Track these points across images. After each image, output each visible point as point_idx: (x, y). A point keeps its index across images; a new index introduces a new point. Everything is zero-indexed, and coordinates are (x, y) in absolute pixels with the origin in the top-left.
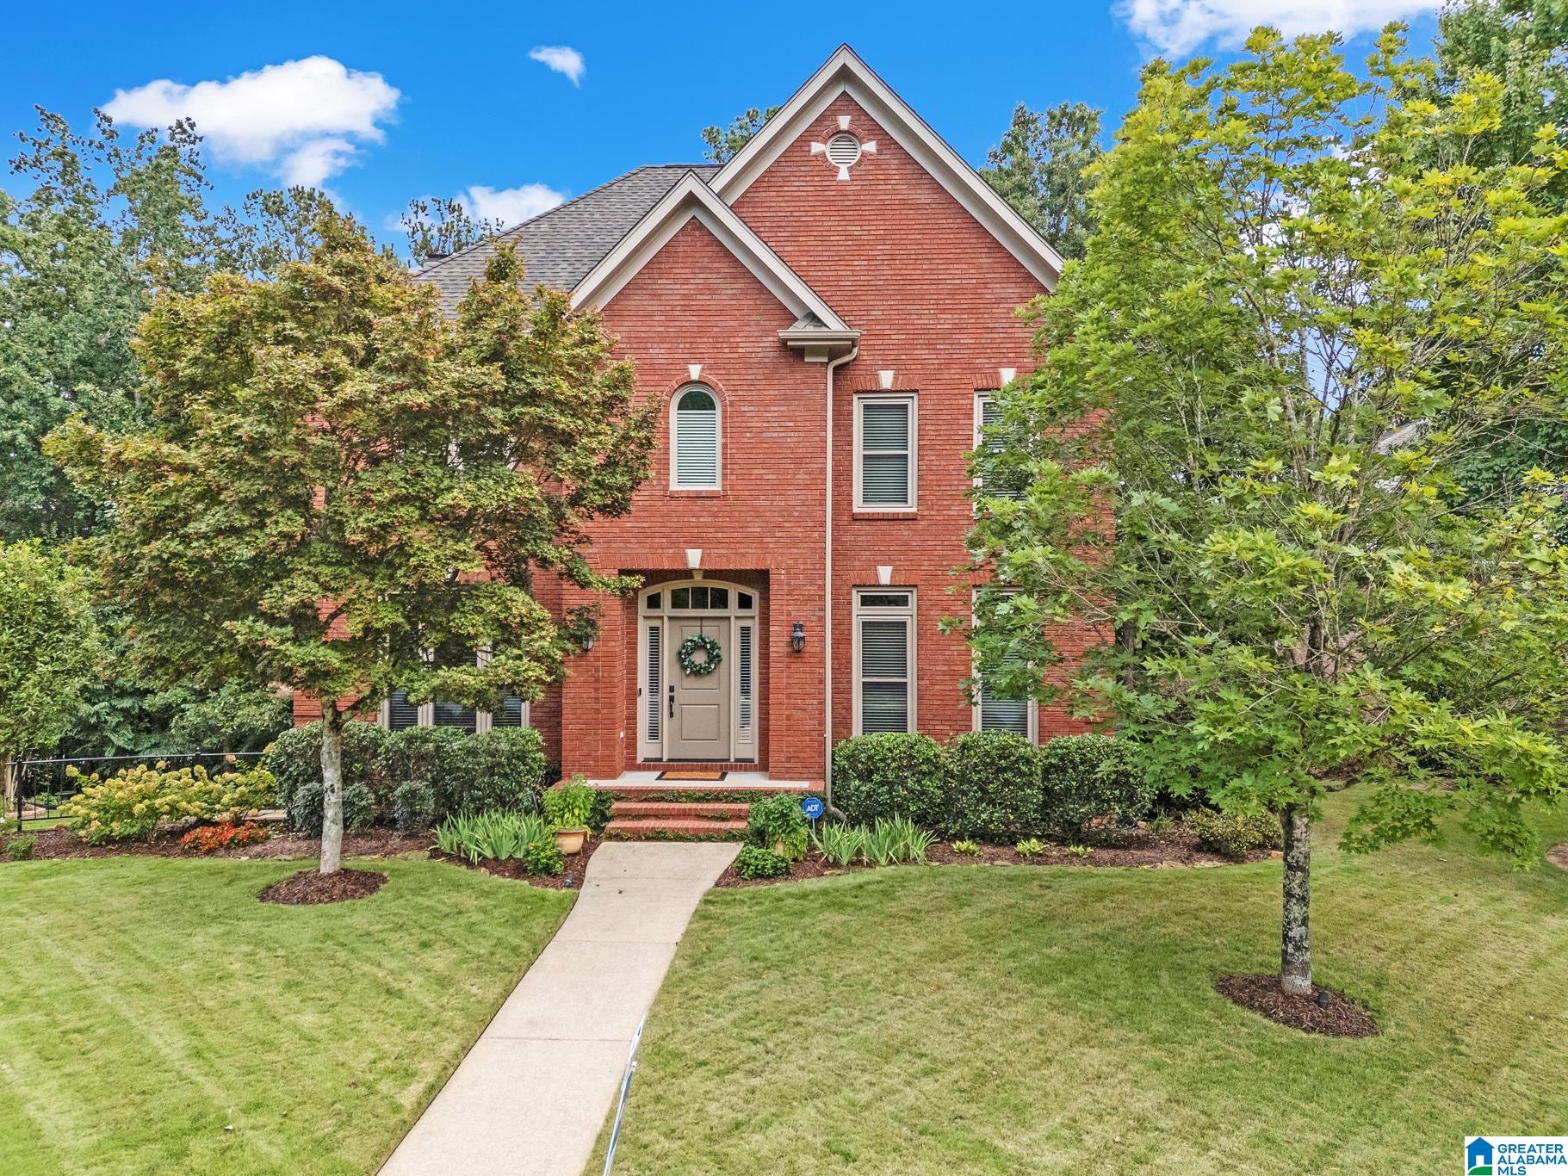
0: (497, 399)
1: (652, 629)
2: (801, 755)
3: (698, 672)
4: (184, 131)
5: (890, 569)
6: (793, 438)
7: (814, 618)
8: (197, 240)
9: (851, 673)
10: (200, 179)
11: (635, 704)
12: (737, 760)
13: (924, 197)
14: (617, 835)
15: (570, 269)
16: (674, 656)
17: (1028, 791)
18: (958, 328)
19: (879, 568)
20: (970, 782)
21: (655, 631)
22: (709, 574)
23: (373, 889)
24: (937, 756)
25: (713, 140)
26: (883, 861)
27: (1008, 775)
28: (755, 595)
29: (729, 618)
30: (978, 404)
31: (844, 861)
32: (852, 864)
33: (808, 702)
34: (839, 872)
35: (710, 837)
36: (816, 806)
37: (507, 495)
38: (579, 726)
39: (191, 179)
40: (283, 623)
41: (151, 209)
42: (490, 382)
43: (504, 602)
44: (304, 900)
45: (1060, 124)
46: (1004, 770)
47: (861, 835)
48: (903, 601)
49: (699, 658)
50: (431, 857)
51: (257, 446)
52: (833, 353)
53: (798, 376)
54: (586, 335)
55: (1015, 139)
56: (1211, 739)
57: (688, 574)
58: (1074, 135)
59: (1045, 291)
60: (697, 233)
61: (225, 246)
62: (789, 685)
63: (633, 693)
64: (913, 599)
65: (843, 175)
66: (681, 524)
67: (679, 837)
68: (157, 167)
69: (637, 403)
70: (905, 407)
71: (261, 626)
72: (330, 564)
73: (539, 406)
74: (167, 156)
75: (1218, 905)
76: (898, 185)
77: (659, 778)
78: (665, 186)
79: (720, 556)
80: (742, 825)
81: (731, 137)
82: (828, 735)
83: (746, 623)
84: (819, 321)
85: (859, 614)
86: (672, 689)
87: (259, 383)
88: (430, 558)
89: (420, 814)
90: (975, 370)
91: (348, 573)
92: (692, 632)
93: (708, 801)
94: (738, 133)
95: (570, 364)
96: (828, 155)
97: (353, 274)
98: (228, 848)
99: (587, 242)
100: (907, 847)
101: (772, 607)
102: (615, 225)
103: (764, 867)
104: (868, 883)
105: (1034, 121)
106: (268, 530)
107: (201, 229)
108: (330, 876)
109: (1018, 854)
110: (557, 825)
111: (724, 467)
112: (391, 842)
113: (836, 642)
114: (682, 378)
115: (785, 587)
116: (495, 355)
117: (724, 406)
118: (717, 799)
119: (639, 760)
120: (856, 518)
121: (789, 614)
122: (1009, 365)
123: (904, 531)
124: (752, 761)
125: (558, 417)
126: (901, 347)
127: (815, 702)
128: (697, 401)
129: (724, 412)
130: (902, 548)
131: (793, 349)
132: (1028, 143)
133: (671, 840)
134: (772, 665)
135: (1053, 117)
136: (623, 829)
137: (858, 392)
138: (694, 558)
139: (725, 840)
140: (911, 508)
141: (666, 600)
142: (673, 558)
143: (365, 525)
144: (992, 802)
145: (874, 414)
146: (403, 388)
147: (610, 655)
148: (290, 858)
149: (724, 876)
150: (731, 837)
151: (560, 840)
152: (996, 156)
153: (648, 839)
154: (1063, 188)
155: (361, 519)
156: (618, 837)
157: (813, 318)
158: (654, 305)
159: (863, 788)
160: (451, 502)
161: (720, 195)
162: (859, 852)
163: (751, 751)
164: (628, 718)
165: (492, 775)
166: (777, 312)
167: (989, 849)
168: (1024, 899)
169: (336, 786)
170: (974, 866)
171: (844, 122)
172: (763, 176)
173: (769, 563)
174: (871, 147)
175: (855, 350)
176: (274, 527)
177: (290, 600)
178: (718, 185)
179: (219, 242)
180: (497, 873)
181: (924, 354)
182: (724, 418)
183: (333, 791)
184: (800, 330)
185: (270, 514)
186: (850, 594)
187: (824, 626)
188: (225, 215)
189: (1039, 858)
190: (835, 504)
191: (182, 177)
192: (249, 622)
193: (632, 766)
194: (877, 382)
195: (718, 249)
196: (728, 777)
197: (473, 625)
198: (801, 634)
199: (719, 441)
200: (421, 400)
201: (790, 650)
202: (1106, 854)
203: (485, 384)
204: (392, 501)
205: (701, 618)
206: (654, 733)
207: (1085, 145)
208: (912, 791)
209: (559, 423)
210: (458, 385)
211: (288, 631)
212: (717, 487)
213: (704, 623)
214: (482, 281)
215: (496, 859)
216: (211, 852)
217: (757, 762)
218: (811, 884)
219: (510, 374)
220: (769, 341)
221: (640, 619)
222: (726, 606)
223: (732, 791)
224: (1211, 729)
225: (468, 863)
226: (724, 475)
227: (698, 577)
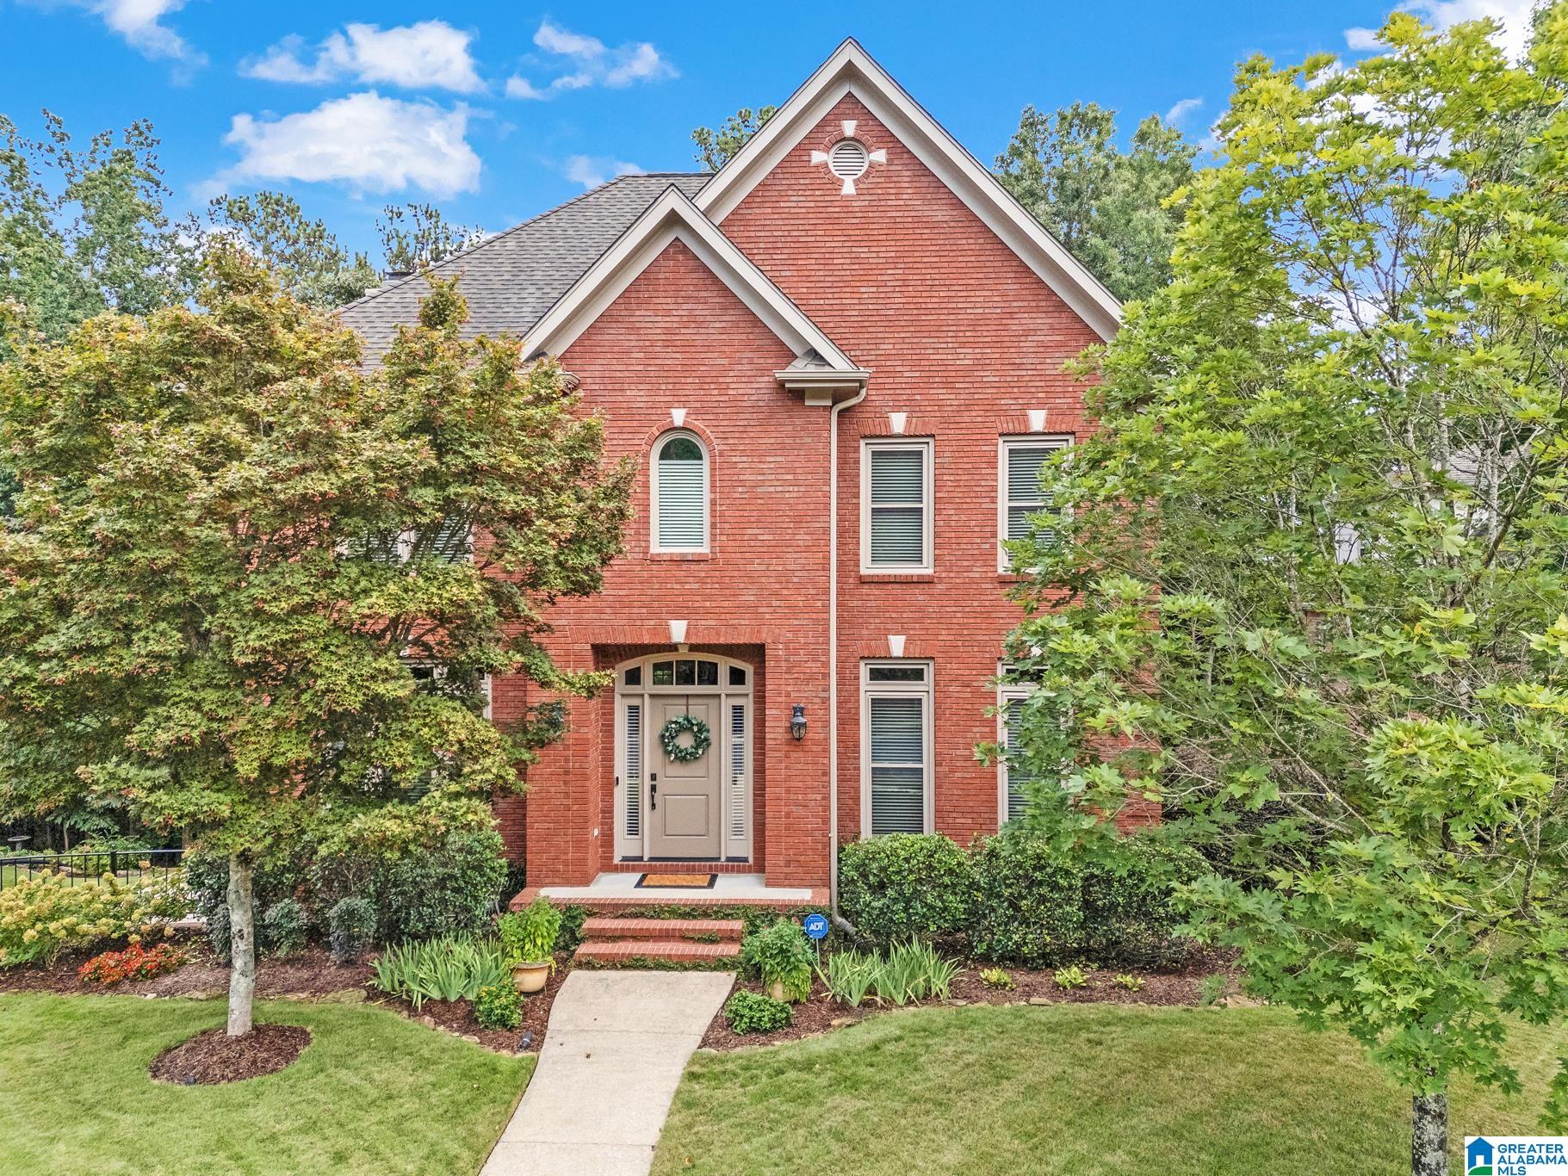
0: (430, 478)
1: (630, 708)
2: (802, 858)
3: (683, 758)
4: (141, 134)
5: (902, 638)
6: (792, 493)
7: (817, 700)
8: (157, 249)
9: (858, 758)
10: (158, 185)
11: (612, 795)
12: (729, 859)
13: (941, 213)
14: (588, 963)
15: (538, 294)
16: (657, 741)
17: (1068, 908)
18: (980, 364)
19: (891, 638)
20: (999, 896)
21: (634, 711)
22: (694, 648)
23: (290, 1056)
24: (960, 864)
25: (703, 142)
26: (900, 1000)
27: (1044, 890)
28: (749, 669)
29: (719, 696)
30: (1003, 450)
31: (855, 1002)
32: (864, 1004)
33: (810, 796)
34: (848, 1021)
35: (697, 964)
36: (821, 925)
37: (440, 597)
38: (546, 825)
39: (148, 184)
40: (158, 763)
41: (107, 216)
42: (414, 462)
43: (439, 724)
44: (203, 1078)
45: (1071, 126)
46: (1040, 884)
47: (873, 969)
48: (918, 675)
49: (685, 742)
50: (368, 998)
51: (117, 546)
52: (838, 396)
53: (797, 421)
54: (542, 392)
55: (1024, 141)
56: (1384, 1004)
57: (673, 648)
58: (1087, 136)
59: (1098, 340)
60: (681, 257)
61: (186, 255)
62: (788, 778)
63: (610, 783)
64: (929, 673)
65: (849, 188)
66: (663, 592)
67: (660, 965)
68: (110, 172)
69: (608, 464)
70: (921, 453)
71: (127, 770)
72: (217, 687)
73: (481, 485)
74: (121, 161)
75: (1303, 1070)
76: (908, 200)
77: (639, 885)
78: (647, 197)
79: (708, 628)
80: (732, 950)
81: (722, 138)
82: (834, 834)
83: (738, 702)
84: (822, 358)
85: (868, 689)
86: (653, 777)
87: (116, 469)
88: (342, 680)
89: (359, 938)
90: (1001, 412)
91: (240, 697)
92: (676, 712)
93: (695, 917)
94: (730, 134)
95: (522, 428)
96: (831, 166)
97: (250, 321)
98: (134, 980)
99: (558, 263)
100: (928, 980)
101: (768, 687)
102: (590, 242)
103: (760, 1019)
104: (885, 1041)
105: (1043, 123)
106: (135, 650)
107: (162, 237)
108: (238, 1040)
109: (1056, 986)
110: (516, 959)
111: (713, 526)
112: (325, 972)
113: (841, 723)
114: (666, 424)
115: (783, 664)
116: (425, 425)
117: (712, 456)
118: (706, 915)
119: (617, 860)
120: (863, 581)
121: (788, 695)
122: (1040, 405)
123: (919, 595)
124: (745, 860)
125: (505, 496)
126: (914, 386)
127: (819, 797)
128: (681, 449)
129: (713, 463)
130: (917, 615)
131: (791, 390)
132: (1038, 145)
133: (651, 969)
134: (768, 754)
135: (1064, 118)
136: (595, 955)
137: (865, 437)
138: (678, 631)
139: (715, 969)
140: (926, 569)
141: (647, 675)
142: (654, 631)
143: (257, 644)
144: (1025, 922)
145: (883, 463)
146: (304, 470)
147: (583, 743)
148: (202, 996)
149: (712, 1027)
150: (720, 965)
151: (519, 978)
152: (1003, 160)
153: (624, 967)
154: (1077, 194)
155: (252, 636)
156: (588, 965)
157: (814, 355)
158: (632, 341)
159: (875, 904)
160: (367, 611)
161: (707, 214)
162: (871, 990)
163: (743, 847)
164: (603, 812)
165: (444, 888)
166: (773, 348)
167: (1022, 977)
168: (1073, 1065)
169: (245, 932)
170: (1007, 1005)
171: (849, 128)
172: (756, 190)
173: (764, 637)
174: (880, 156)
175: (863, 392)
176: (142, 644)
177: (163, 737)
178: (704, 201)
179: (180, 251)
180: (444, 1023)
181: (942, 394)
182: (713, 469)
183: (242, 937)
184: (800, 370)
185: (139, 629)
186: (856, 667)
187: (828, 709)
188: (188, 222)
189: (1081, 993)
190: (841, 565)
191: (140, 182)
192: (110, 766)
193: (608, 867)
194: (887, 425)
195: (702, 275)
196: (719, 881)
197: (400, 755)
198: (802, 720)
199: (707, 496)
200: (326, 487)
201: (788, 736)
202: (1159, 984)
203: (409, 464)
204: (294, 611)
205: (687, 696)
206: (634, 828)
207: (1099, 147)
208: (931, 907)
209: (508, 503)
210: (373, 464)
211: (164, 772)
212: (705, 549)
213: (691, 701)
214: (413, 326)
215: (444, 1001)
216: (114, 986)
217: (751, 861)
218: (817, 1043)
219: (441, 450)
220: (764, 382)
221: (617, 698)
222: (714, 682)
223: (722, 906)
224: (1383, 988)
225: (408, 1005)
226: (713, 537)
227: (683, 650)
